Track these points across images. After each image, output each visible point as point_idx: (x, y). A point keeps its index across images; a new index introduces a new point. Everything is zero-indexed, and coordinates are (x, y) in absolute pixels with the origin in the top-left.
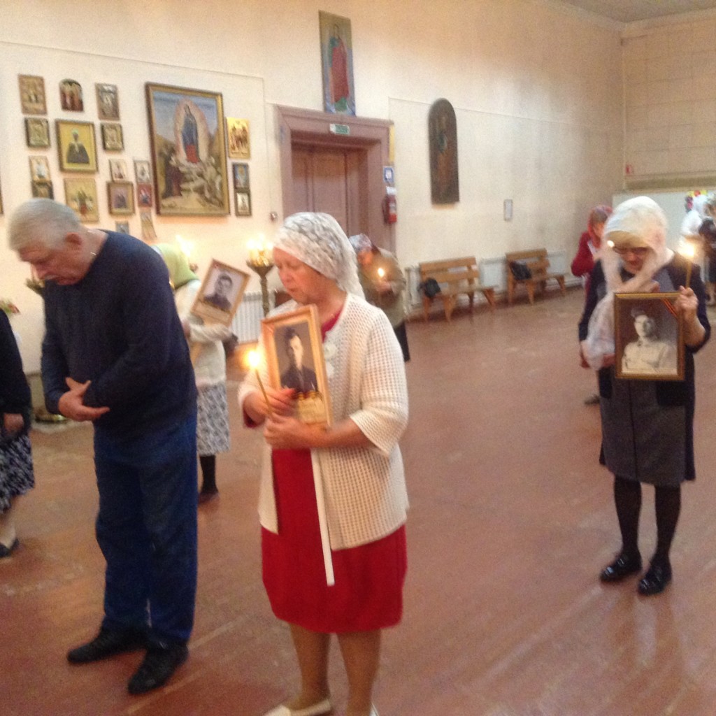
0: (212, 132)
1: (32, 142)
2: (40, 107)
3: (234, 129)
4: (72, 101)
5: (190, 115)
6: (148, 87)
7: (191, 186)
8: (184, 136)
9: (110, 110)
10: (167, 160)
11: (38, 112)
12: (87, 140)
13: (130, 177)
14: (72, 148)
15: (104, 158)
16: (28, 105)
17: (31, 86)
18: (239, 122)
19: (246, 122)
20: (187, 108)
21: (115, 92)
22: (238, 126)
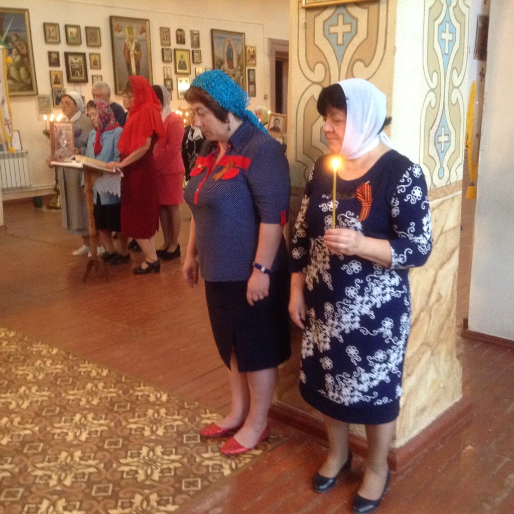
0: (240, 53)
1: (165, 59)
2: (168, 42)
3: (249, 51)
4: (181, 40)
5: (230, 45)
6: (212, 31)
8: (227, 55)
9: (196, 44)
10: (220, 67)
11: (167, 45)
12: (187, 58)
14: (180, 62)
15: (193, 66)
16: (163, 41)
17: (165, 33)
18: (251, 47)
19: (255, 47)
20: (229, 41)
21: (198, 34)
22: (251, 50)
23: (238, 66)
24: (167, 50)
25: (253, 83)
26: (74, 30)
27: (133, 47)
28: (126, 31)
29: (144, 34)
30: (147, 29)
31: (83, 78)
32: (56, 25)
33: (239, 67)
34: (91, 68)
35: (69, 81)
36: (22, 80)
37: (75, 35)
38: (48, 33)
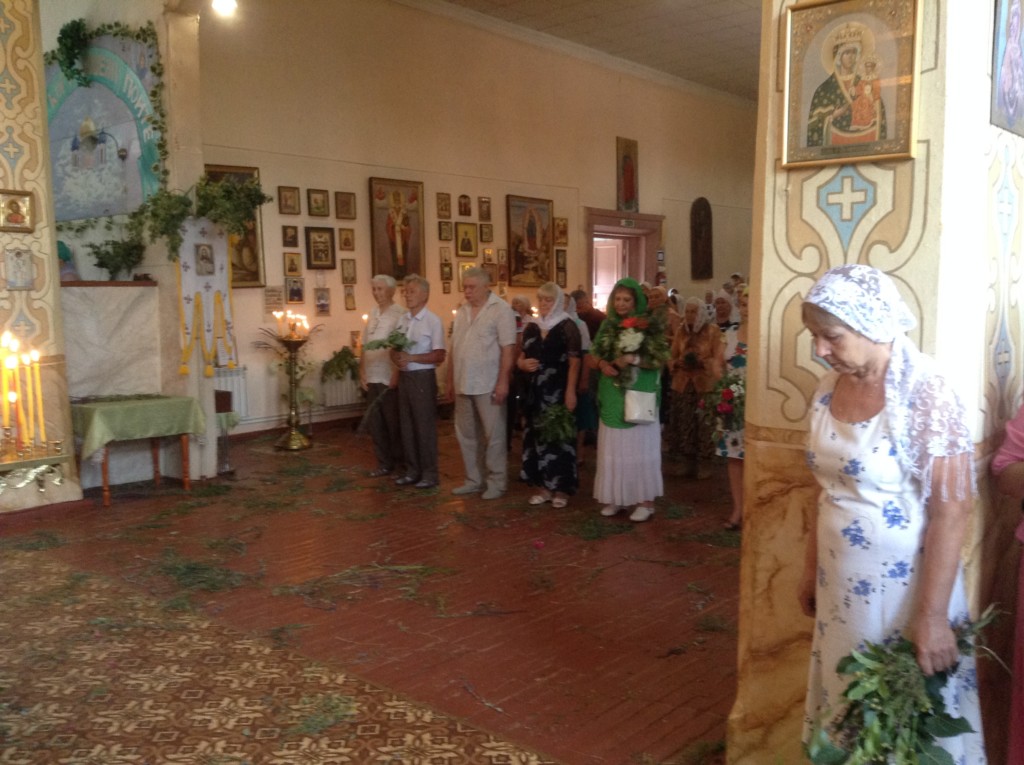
2: (447, 214)
3: (558, 225)
4: (465, 210)
5: (532, 216)
6: (508, 197)
7: (531, 266)
8: (527, 231)
9: (486, 215)
10: (518, 247)
11: (446, 217)
12: (473, 235)
13: (495, 261)
14: (464, 240)
15: (481, 246)
16: (440, 212)
17: (443, 200)
18: (562, 220)
19: (566, 220)
20: (530, 212)
21: (488, 202)
22: (561, 223)
23: (543, 245)
24: (447, 223)
25: (562, 269)
26: (319, 197)
27: (399, 221)
28: (391, 198)
29: (415, 202)
30: (420, 195)
31: (329, 263)
32: (295, 189)
33: (544, 248)
34: (341, 249)
35: (310, 267)
36: (243, 265)
37: (320, 204)
38: (283, 202)
